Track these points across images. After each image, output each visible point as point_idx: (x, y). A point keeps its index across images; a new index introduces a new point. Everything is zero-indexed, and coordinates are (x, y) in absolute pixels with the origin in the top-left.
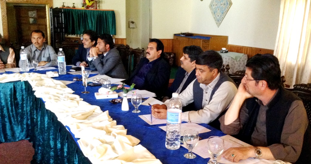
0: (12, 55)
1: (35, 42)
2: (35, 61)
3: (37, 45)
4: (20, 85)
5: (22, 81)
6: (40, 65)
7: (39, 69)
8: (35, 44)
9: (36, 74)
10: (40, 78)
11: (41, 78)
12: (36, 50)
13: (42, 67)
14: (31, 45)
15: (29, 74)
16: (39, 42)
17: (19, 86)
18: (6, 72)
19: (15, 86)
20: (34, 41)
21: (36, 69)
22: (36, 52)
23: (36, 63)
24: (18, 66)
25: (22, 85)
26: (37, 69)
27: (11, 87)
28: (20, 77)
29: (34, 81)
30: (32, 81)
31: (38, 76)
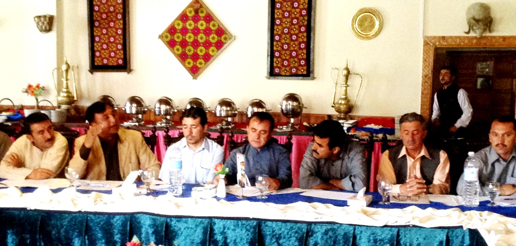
0: (444, 168)
1: (496, 143)
2: (493, 185)
3: (500, 149)
4: (460, 237)
5: (465, 229)
6: (503, 193)
7: (499, 202)
8: (495, 148)
9: (496, 216)
10: (504, 226)
11: (506, 226)
12: (498, 160)
13: (505, 199)
14: (488, 149)
15: (481, 216)
16: (506, 143)
17: (457, 237)
18: (430, 202)
19: (450, 238)
20: (494, 140)
21: (493, 203)
22: (497, 164)
23: (495, 189)
24: (453, 191)
25: (463, 237)
26: (495, 202)
27: (441, 239)
28: (461, 219)
29: (493, 232)
30: (489, 232)
31: (500, 222)
